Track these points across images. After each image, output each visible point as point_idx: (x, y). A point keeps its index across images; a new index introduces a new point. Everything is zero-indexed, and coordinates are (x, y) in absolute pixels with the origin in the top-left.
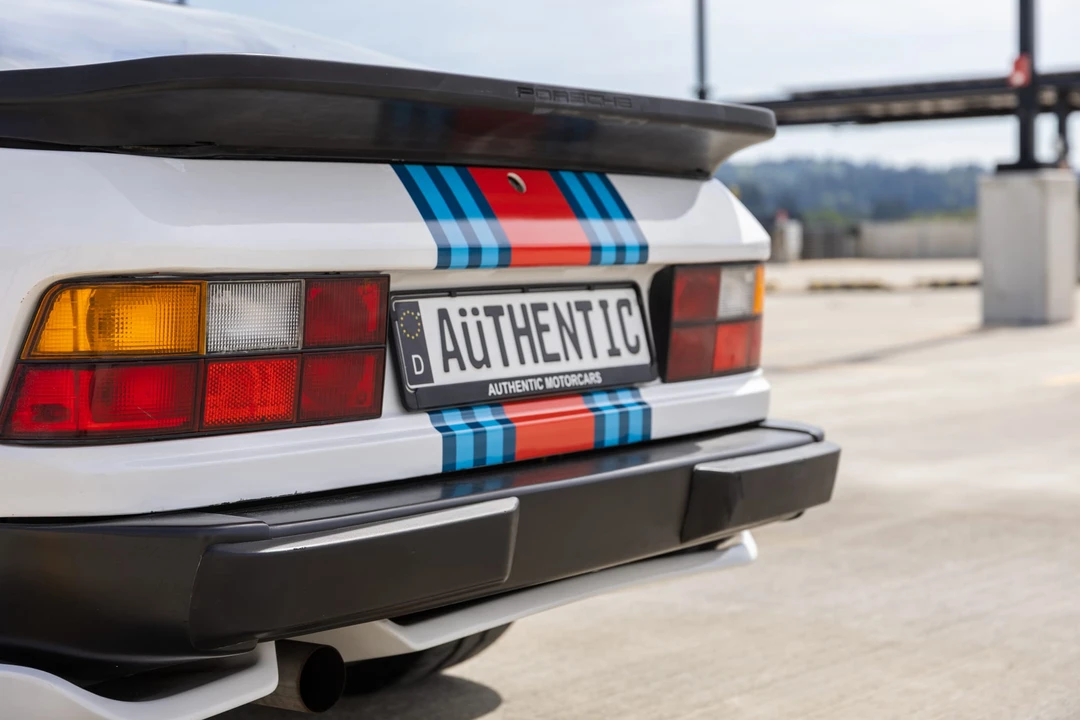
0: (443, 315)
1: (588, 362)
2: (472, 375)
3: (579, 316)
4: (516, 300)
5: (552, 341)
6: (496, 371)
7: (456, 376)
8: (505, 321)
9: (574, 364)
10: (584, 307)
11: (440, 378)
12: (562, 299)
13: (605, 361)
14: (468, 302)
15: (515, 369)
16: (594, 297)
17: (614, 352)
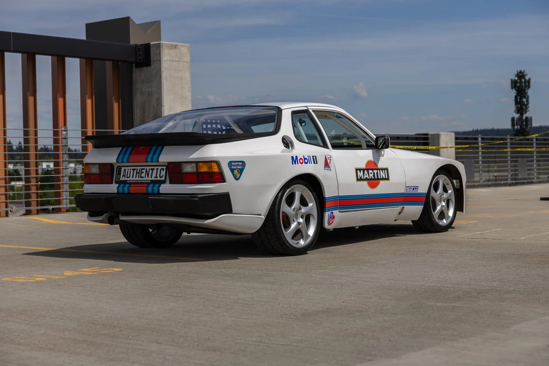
0: (125, 170)
1: (150, 178)
2: (126, 179)
3: (151, 171)
4: (139, 168)
5: (143, 175)
6: (131, 179)
7: (124, 179)
8: (135, 171)
9: (147, 178)
10: (153, 170)
11: (121, 179)
12: (148, 168)
13: (153, 178)
14: (129, 168)
15: (134, 179)
16: (155, 168)
17: (156, 177)
